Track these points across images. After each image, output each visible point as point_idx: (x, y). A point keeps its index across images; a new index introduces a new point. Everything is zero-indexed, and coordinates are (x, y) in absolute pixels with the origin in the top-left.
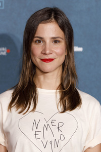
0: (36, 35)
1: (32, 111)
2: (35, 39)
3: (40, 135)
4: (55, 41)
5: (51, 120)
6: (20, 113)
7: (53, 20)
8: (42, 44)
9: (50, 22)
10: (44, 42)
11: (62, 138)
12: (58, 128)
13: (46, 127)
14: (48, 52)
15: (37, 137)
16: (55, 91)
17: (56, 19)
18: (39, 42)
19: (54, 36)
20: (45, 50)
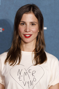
0: (21, 20)
1: (18, 64)
2: (21, 23)
3: (22, 78)
4: (33, 24)
5: (28, 70)
6: (11, 65)
7: (32, 12)
8: (25, 25)
9: (30, 13)
10: (26, 24)
11: (35, 80)
12: (32, 74)
13: (26, 74)
14: (28, 30)
15: (20, 79)
16: (32, 53)
17: (34, 11)
18: (23, 24)
19: (32, 21)
20: (26, 29)
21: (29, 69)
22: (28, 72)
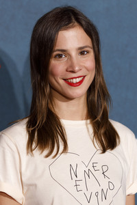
3: (82, 185)
4: (82, 52)
5: (91, 164)
6: (47, 156)
11: (111, 187)
12: (103, 173)
13: (87, 174)
21: (92, 161)
22: (92, 169)
